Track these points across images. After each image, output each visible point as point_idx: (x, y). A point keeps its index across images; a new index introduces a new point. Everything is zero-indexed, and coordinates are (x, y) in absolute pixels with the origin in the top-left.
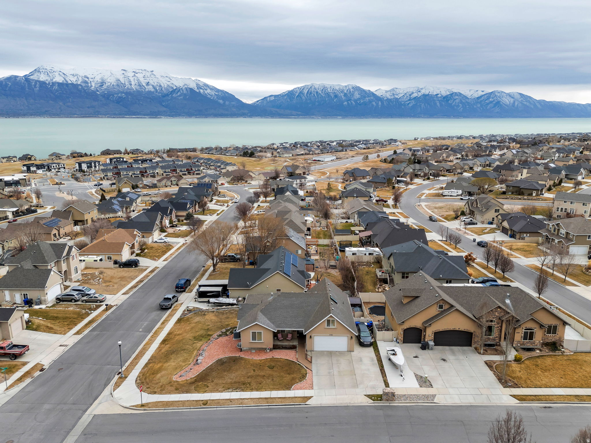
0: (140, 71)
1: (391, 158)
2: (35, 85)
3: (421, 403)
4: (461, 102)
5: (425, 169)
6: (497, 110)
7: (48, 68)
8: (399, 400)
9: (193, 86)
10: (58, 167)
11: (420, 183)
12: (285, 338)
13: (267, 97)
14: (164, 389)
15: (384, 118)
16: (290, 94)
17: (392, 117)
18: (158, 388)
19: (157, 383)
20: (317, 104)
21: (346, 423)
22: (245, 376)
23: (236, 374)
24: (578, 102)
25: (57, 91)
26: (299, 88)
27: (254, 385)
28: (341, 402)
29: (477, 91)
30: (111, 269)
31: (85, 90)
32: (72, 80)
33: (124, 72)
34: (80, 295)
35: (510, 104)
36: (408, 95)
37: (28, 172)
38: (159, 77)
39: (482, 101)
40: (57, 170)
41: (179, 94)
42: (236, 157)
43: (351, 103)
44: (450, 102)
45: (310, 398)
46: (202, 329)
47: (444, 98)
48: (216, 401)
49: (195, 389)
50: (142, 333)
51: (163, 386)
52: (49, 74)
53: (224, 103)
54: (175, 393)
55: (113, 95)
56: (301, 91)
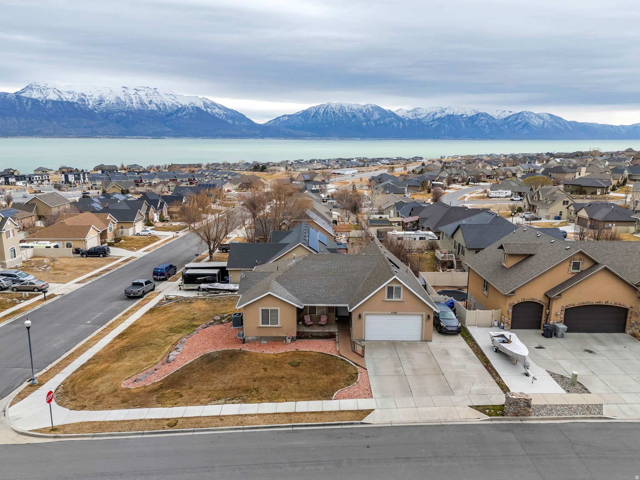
0: (143, 89)
1: (420, 170)
2: (27, 103)
3: (580, 419)
4: (488, 123)
5: (462, 174)
6: (526, 131)
7: (42, 85)
8: (537, 414)
9: (200, 104)
10: (41, 179)
11: (458, 188)
12: (316, 322)
13: (280, 117)
14: (101, 402)
15: (406, 139)
16: (305, 114)
17: (414, 139)
18: (90, 400)
19: (91, 393)
20: (334, 124)
21: (448, 456)
22: (249, 378)
23: (234, 375)
24: (610, 124)
25: (51, 109)
26: (314, 107)
27: (264, 391)
28: (428, 418)
29: (504, 111)
30: (69, 258)
31: (81, 109)
32: (69, 97)
33: (125, 89)
34: (9, 282)
35: (539, 125)
36: (431, 115)
37: (6, 184)
38: (163, 95)
39: (510, 122)
40: (39, 182)
41: (184, 113)
42: (245, 172)
43: (371, 124)
44: (475, 123)
45: (369, 412)
46: (184, 319)
47: (470, 118)
48: (195, 420)
49: (157, 401)
50: (91, 326)
51: (102, 396)
52: (42, 91)
53: (234, 123)
54: (120, 408)
55: (112, 114)
56: (316, 111)
